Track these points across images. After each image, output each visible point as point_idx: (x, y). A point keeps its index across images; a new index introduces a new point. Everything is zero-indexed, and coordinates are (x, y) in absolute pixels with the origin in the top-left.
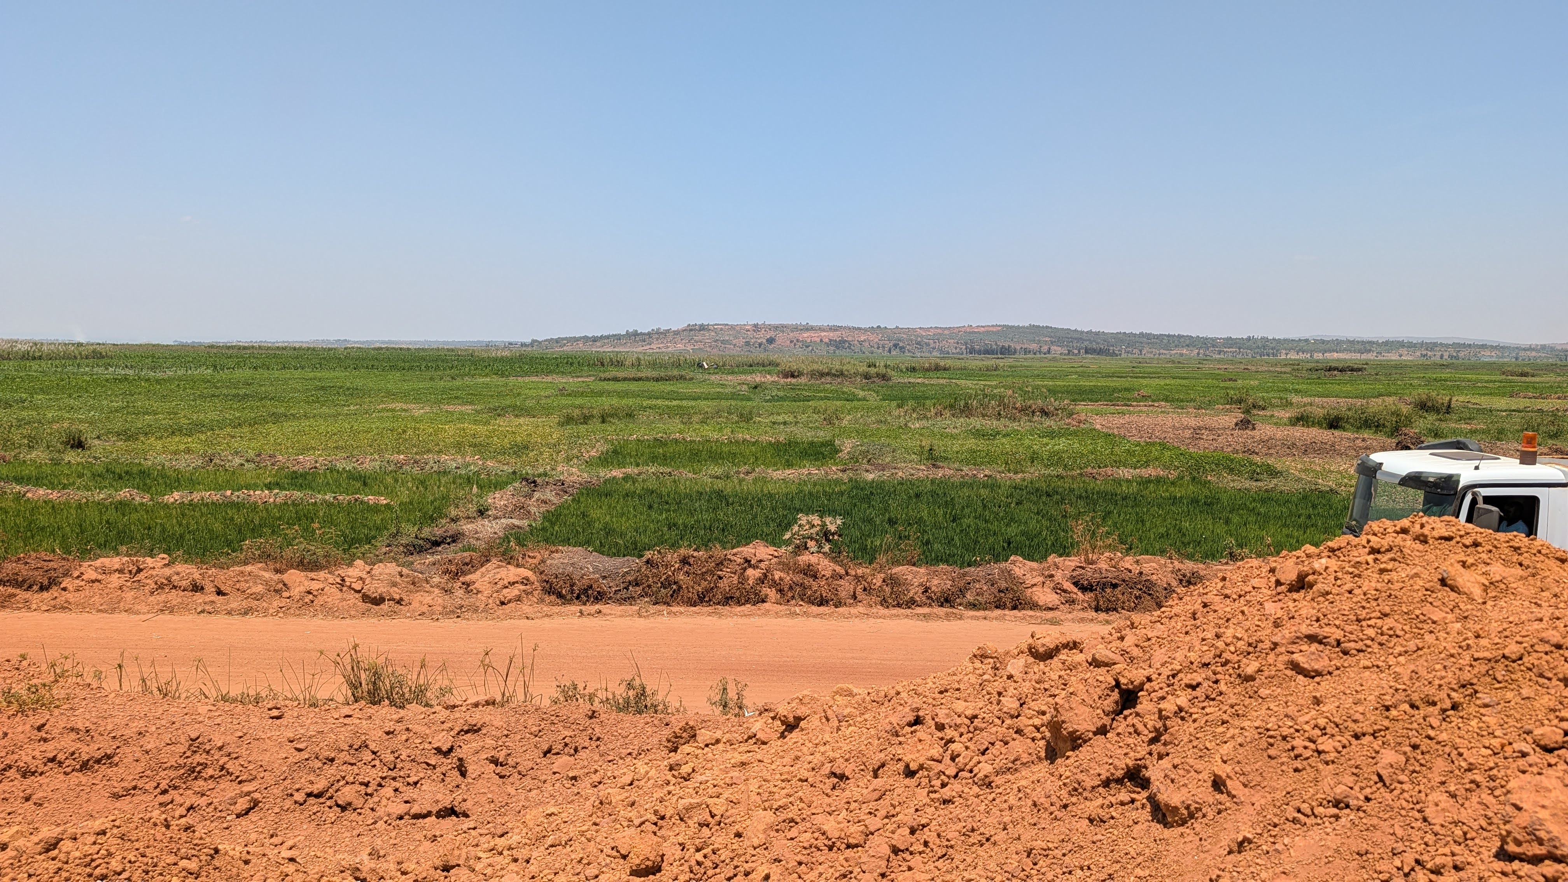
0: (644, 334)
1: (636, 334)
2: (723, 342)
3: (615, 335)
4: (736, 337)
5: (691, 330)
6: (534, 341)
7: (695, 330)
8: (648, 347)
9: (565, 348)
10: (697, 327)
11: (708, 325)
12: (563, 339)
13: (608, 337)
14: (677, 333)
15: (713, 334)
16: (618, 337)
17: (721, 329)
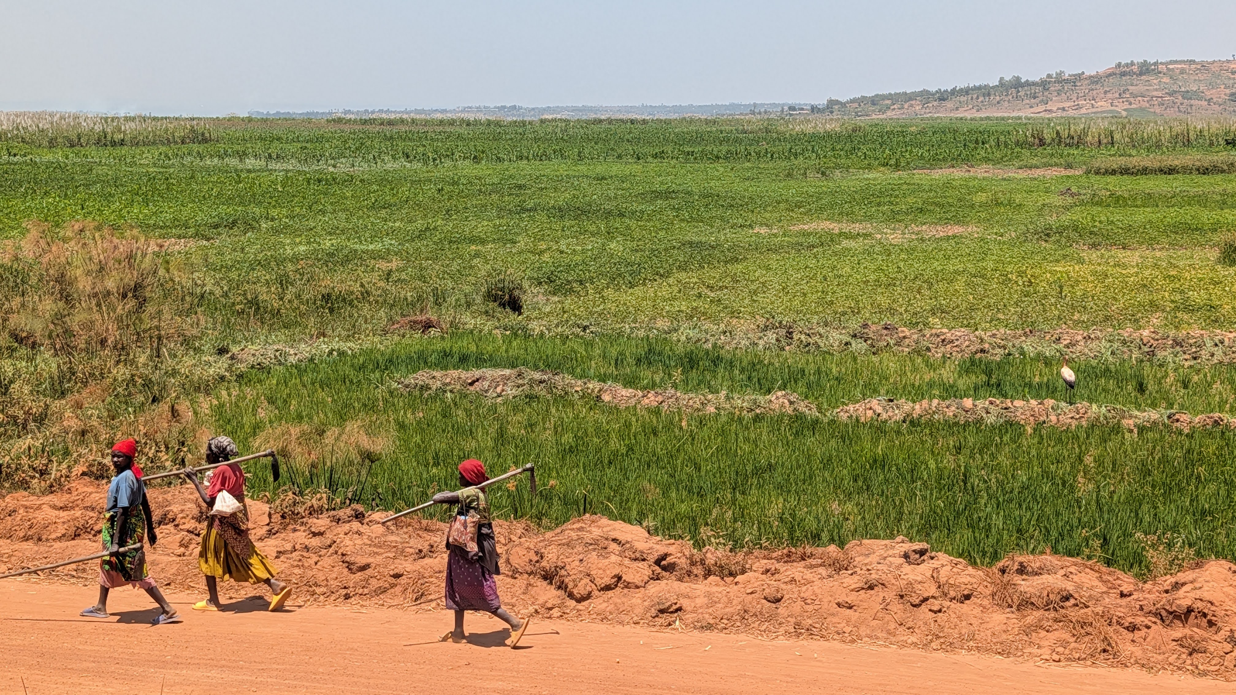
0: (1034, 84)
1: (1017, 84)
2: (1187, 95)
3: (979, 88)
4: (1212, 85)
5: (1123, 74)
6: (832, 103)
7: (1131, 73)
8: (1041, 108)
9: (889, 114)
10: (1135, 68)
11: (1156, 64)
12: (884, 97)
13: (966, 91)
14: (1095, 80)
15: (1166, 80)
16: (985, 91)
17: (1182, 72)
